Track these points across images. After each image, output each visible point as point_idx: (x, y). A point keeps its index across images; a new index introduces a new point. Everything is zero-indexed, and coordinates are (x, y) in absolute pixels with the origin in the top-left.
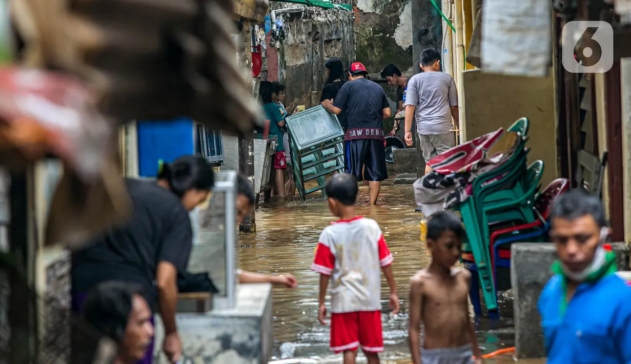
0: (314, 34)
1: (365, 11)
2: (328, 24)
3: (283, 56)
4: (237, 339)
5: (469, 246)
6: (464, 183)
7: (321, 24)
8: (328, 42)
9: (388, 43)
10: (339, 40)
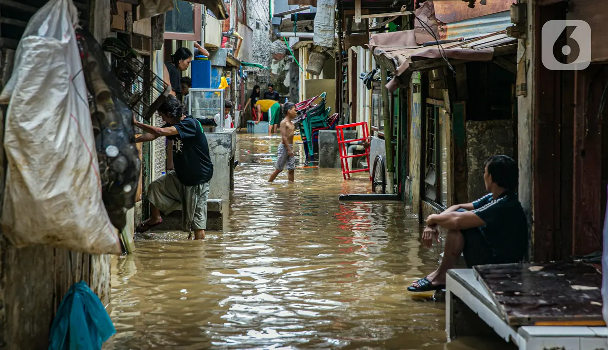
0: (257, 79)
1: (274, 74)
2: (261, 77)
3: (246, 85)
4: (223, 141)
5: (305, 135)
6: (304, 113)
7: (260, 77)
8: (262, 83)
9: (282, 85)
10: (265, 83)
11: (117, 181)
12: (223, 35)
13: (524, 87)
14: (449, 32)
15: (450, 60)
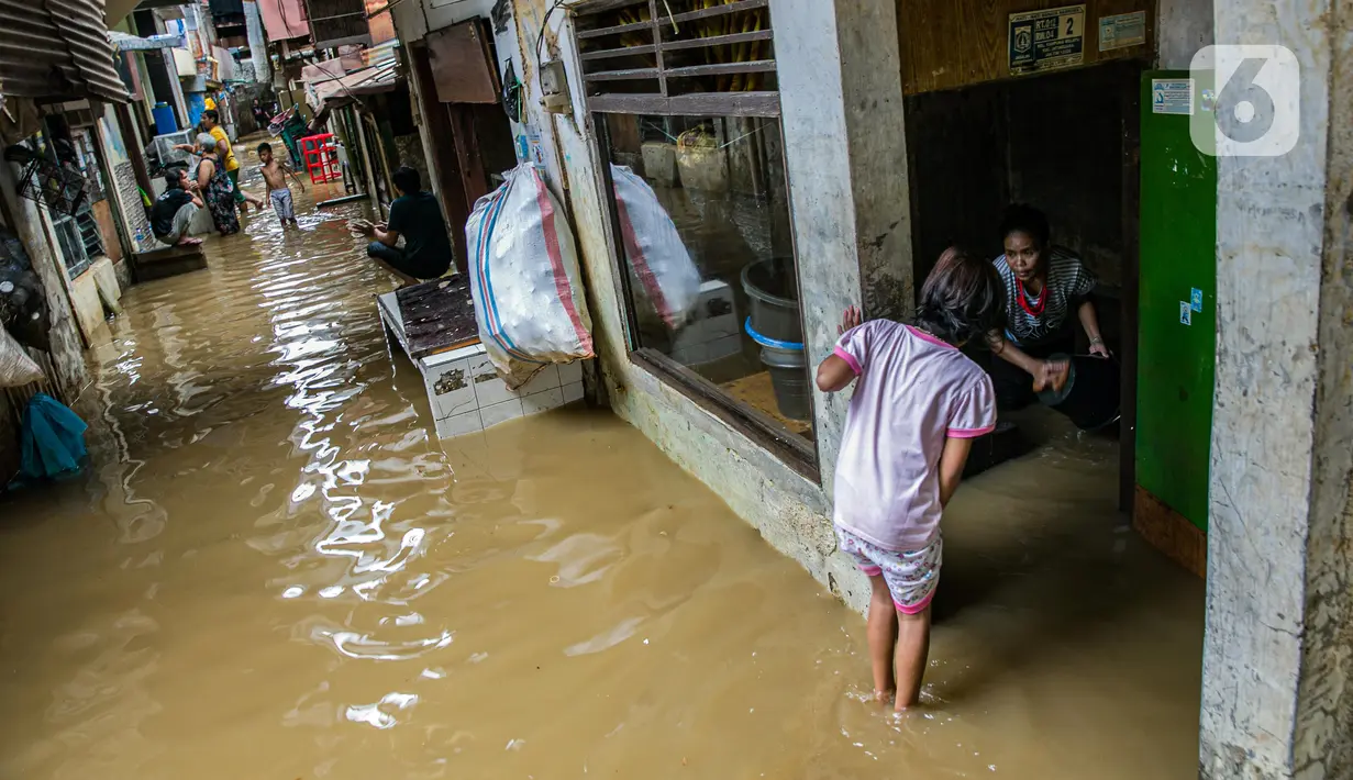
11: (20, 315)
12: (198, 63)
13: (419, 116)
14: (370, 56)
15: (357, 96)
